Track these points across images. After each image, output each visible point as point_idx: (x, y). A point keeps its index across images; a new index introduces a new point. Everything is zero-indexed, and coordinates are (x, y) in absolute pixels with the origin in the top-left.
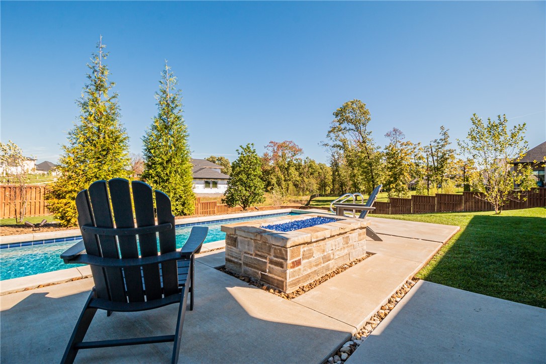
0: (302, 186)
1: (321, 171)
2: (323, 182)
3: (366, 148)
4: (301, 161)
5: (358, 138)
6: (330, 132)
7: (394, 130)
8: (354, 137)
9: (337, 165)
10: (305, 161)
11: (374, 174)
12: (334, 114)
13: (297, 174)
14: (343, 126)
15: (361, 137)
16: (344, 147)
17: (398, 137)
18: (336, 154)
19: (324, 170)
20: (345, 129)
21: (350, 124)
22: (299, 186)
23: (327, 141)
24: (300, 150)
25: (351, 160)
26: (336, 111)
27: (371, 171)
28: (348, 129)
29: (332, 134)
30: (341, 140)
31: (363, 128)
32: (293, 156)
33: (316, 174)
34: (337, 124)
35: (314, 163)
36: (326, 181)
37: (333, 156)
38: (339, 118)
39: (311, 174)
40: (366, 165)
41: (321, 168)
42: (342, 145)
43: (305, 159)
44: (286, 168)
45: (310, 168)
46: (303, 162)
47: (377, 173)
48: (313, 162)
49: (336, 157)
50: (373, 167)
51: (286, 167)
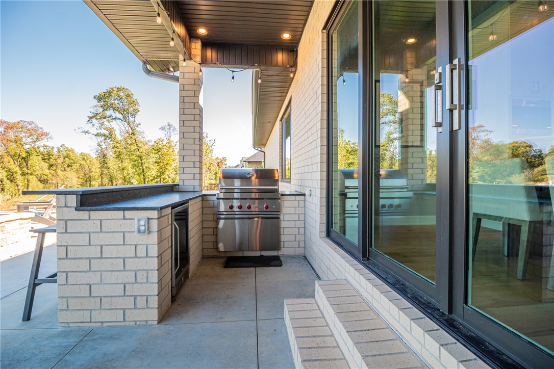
0: (54, 182)
1: (83, 162)
2: (87, 176)
3: (136, 141)
4: (53, 148)
5: (127, 128)
6: (90, 118)
7: (169, 125)
8: (123, 128)
9: (104, 156)
10: (58, 149)
11: (144, 167)
12: (95, 98)
13: (46, 165)
14: (108, 113)
15: (130, 128)
16: (110, 136)
17: (172, 131)
18: (103, 143)
19: (88, 161)
20: (110, 117)
21: (117, 112)
22: (50, 181)
23: (88, 127)
24: (47, 134)
25: (119, 152)
26: (98, 95)
27: (142, 164)
28: (114, 117)
29: (94, 121)
30: (106, 129)
31: (131, 119)
32: (35, 142)
33: (75, 166)
34: (101, 110)
35: (73, 152)
36: (91, 174)
37: (99, 145)
38: (102, 104)
39: (68, 166)
40: (136, 158)
41: (84, 159)
42: (108, 134)
43: (59, 147)
44: (23, 158)
45: (66, 159)
46: (55, 150)
47: (148, 167)
48: (72, 150)
49: (104, 147)
50: (143, 161)
51: (24, 156)
